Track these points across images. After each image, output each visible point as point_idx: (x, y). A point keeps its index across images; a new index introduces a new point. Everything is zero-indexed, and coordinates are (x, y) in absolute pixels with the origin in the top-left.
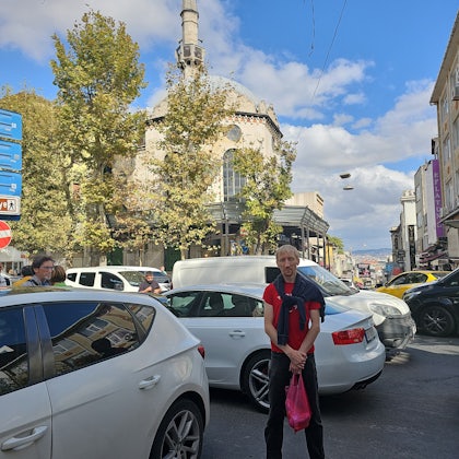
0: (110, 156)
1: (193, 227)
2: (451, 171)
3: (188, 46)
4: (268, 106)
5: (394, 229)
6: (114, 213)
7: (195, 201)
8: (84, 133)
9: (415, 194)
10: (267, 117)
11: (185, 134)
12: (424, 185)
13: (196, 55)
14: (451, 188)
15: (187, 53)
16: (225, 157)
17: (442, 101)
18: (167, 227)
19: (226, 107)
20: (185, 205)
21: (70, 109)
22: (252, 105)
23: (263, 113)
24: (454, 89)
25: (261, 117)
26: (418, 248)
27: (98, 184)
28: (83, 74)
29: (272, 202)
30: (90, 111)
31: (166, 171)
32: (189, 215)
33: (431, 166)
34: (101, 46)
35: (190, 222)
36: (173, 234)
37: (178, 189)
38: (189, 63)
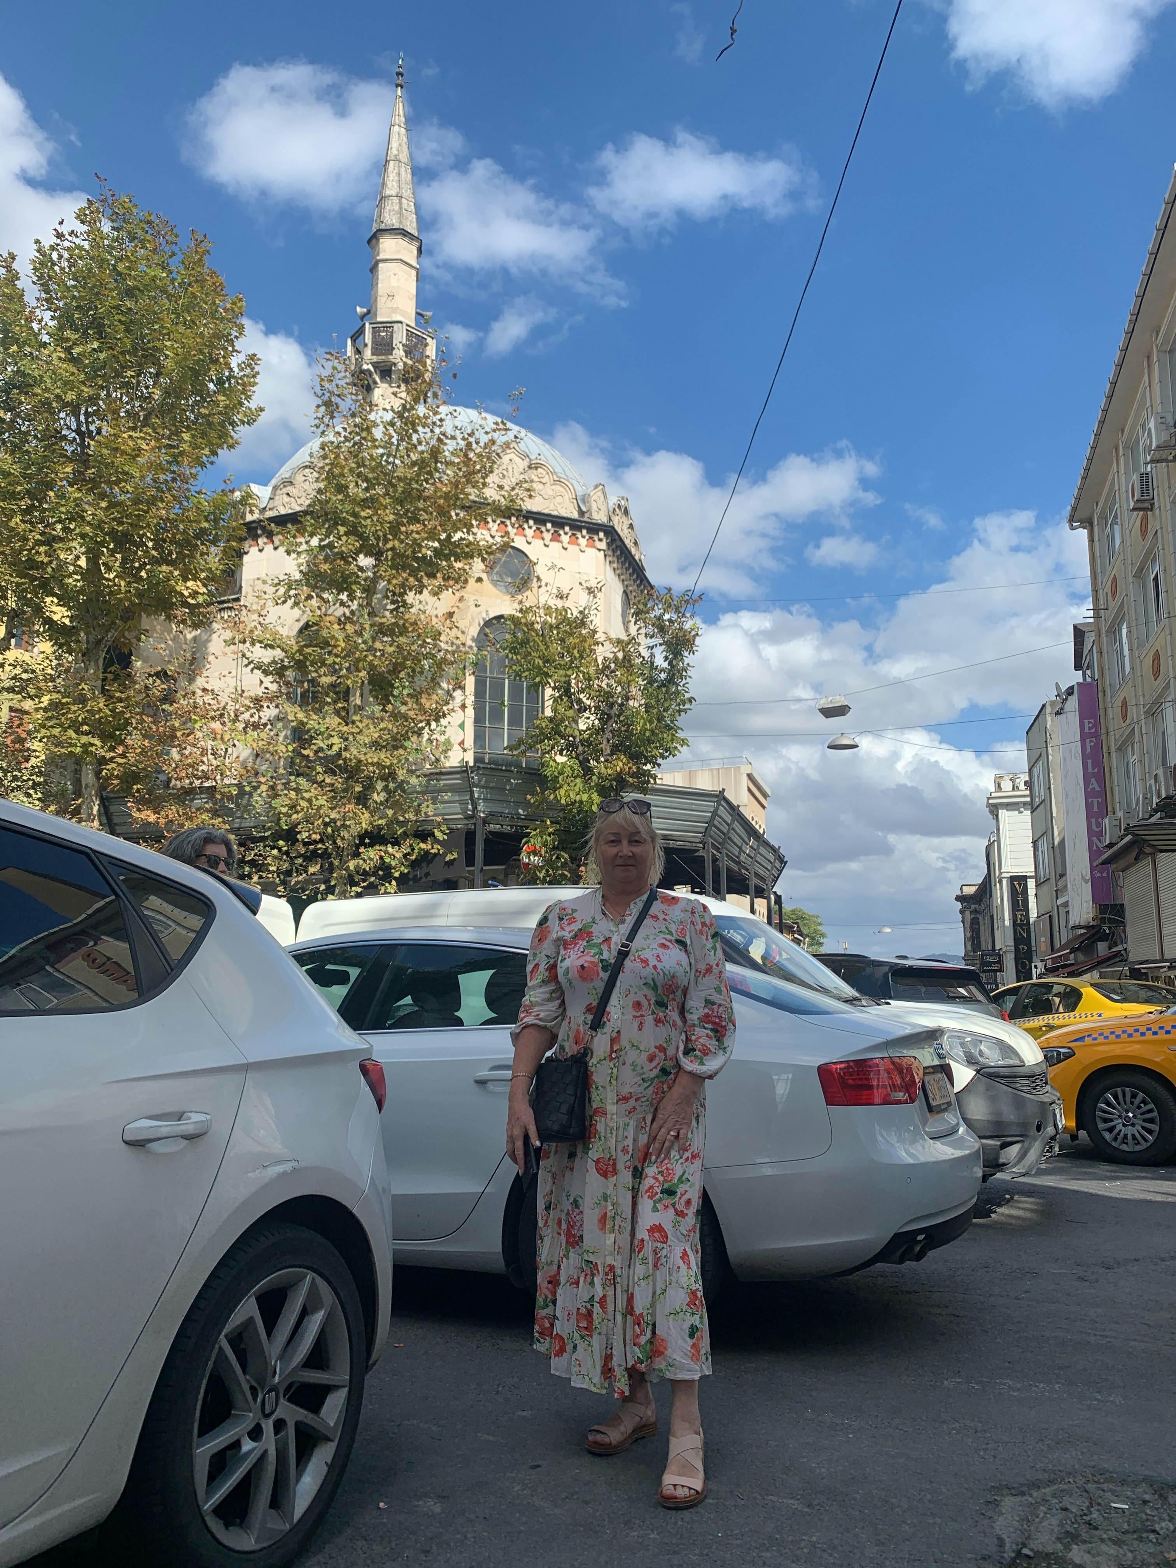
0: (129, 615)
1: (374, 838)
2: (1132, 712)
3: (389, 326)
4: (613, 501)
5: (970, 891)
6: (126, 790)
7: (384, 757)
8: (50, 541)
9: (1029, 784)
10: (610, 532)
11: (365, 561)
12: (1054, 756)
13: (408, 353)
14: (1133, 758)
15: (384, 346)
16: (482, 639)
17: (1104, 518)
18: (291, 835)
19: (491, 494)
20: (352, 772)
21: (16, 469)
22: (568, 496)
23: (600, 517)
24: (1135, 478)
25: (594, 529)
26: (1041, 943)
27: (82, 700)
28: (66, 369)
29: (621, 764)
30: (77, 480)
31: (300, 666)
32: (362, 800)
33: (1073, 703)
34: (130, 293)
35: (365, 820)
36: (311, 857)
37: (333, 721)
38: (386, 372)
